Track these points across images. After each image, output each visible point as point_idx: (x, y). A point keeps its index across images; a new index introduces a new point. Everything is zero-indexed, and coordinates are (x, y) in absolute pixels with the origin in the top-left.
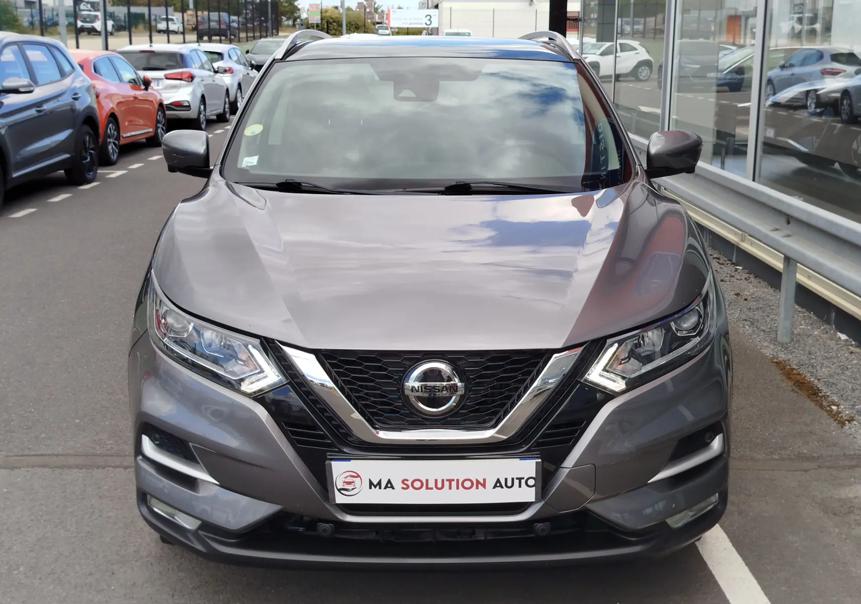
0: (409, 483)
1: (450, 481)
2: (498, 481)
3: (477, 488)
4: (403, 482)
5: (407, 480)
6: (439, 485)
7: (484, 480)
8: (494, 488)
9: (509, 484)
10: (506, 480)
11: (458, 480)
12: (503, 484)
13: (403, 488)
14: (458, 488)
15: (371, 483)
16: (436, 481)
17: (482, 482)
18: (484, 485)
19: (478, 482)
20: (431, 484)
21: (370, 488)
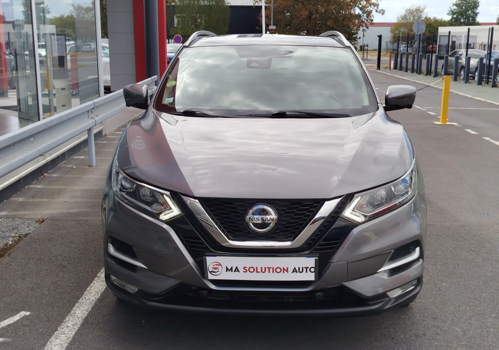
0: (247, 269)
1: (269, 268)
2: (295, 269)
3: (284, 272)
4: (244, 268)
5: (246, 267)
6: (263, 271)
7: (287, 268)
8: (293, 272)
9: (301, 270)
10: (299, 268)
11: (273, 268)
12: (298, 271)
13: (244, 272)
14: (273, 272)
15: (227, 269)
16: (262, 268)
17: (286, 269)
18: (287, 271)
19: (284, 269)
20: (259, 270)
21: (227, 271)
